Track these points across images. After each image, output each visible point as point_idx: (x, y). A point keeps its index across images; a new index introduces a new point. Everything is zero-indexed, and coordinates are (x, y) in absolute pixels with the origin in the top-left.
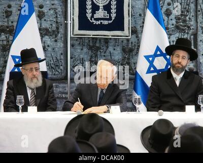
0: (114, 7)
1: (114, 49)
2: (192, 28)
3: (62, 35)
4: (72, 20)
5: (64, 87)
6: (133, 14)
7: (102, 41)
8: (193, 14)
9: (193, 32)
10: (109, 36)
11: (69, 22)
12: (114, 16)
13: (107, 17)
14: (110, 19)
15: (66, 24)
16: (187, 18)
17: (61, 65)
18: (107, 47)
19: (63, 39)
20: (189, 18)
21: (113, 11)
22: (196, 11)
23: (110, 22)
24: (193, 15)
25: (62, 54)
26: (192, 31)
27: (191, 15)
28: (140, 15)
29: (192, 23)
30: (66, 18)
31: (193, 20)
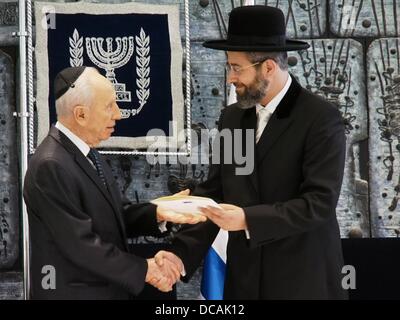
0: (143, 71)
1: (147, 186)
2: (353, 124)
3: (6, 151)
4: (31, 108)
5: (14, 290)
6: (196, 91)
7: (115, 163)
8: (356, 86)
9: (356, 136)
10: (132, 150)
11: (24, 114)
12: (143, 95)
13: (125, 100)
14: (135, 103)
15: (17, 121)
16: (342, 97)
17: (6, 231)
18: (129, 181)
19: (8, 161)
20: (347, 98)
21: (143, 82)
22: (365, 79)
23: (135, 112)
24: (358, 89)
25: (6, 201)
26: (354, 132)
27: (352, 89)
28: (215, 92)
29: (354, 111)
30: (15, 104)
31: (356, 102)
